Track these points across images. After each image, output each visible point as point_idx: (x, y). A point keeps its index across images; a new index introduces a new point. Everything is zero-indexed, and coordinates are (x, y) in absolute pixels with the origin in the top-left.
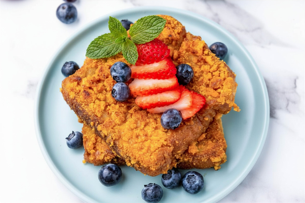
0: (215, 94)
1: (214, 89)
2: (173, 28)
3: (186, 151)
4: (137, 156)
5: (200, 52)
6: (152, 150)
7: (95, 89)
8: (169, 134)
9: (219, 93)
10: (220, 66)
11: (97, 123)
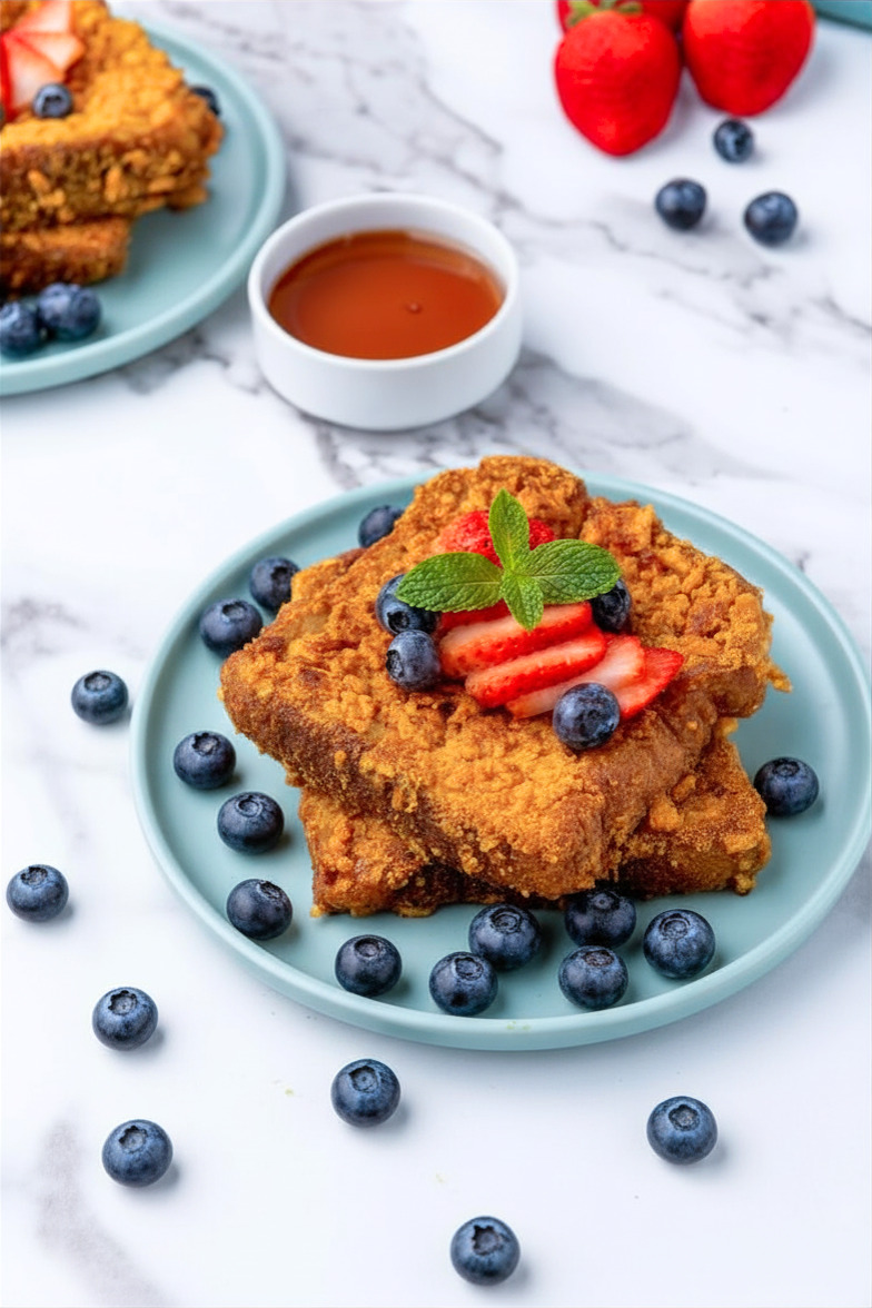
0: (710, 646)
1: (702, 634)
2: (548, 487)
3: (643, 827)
4: (498, 822)
5: (644, 540)
6: (541, 802)
7: (333, 664)
8: (585, 763)
9: (722, 643)
10: (710, 568)
11: (359, 748)
